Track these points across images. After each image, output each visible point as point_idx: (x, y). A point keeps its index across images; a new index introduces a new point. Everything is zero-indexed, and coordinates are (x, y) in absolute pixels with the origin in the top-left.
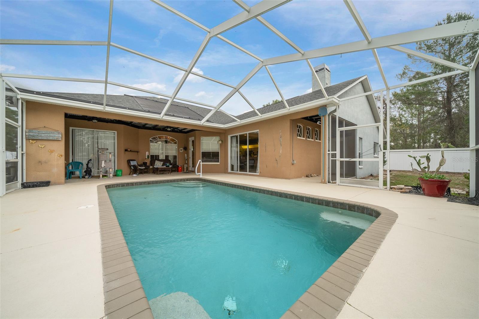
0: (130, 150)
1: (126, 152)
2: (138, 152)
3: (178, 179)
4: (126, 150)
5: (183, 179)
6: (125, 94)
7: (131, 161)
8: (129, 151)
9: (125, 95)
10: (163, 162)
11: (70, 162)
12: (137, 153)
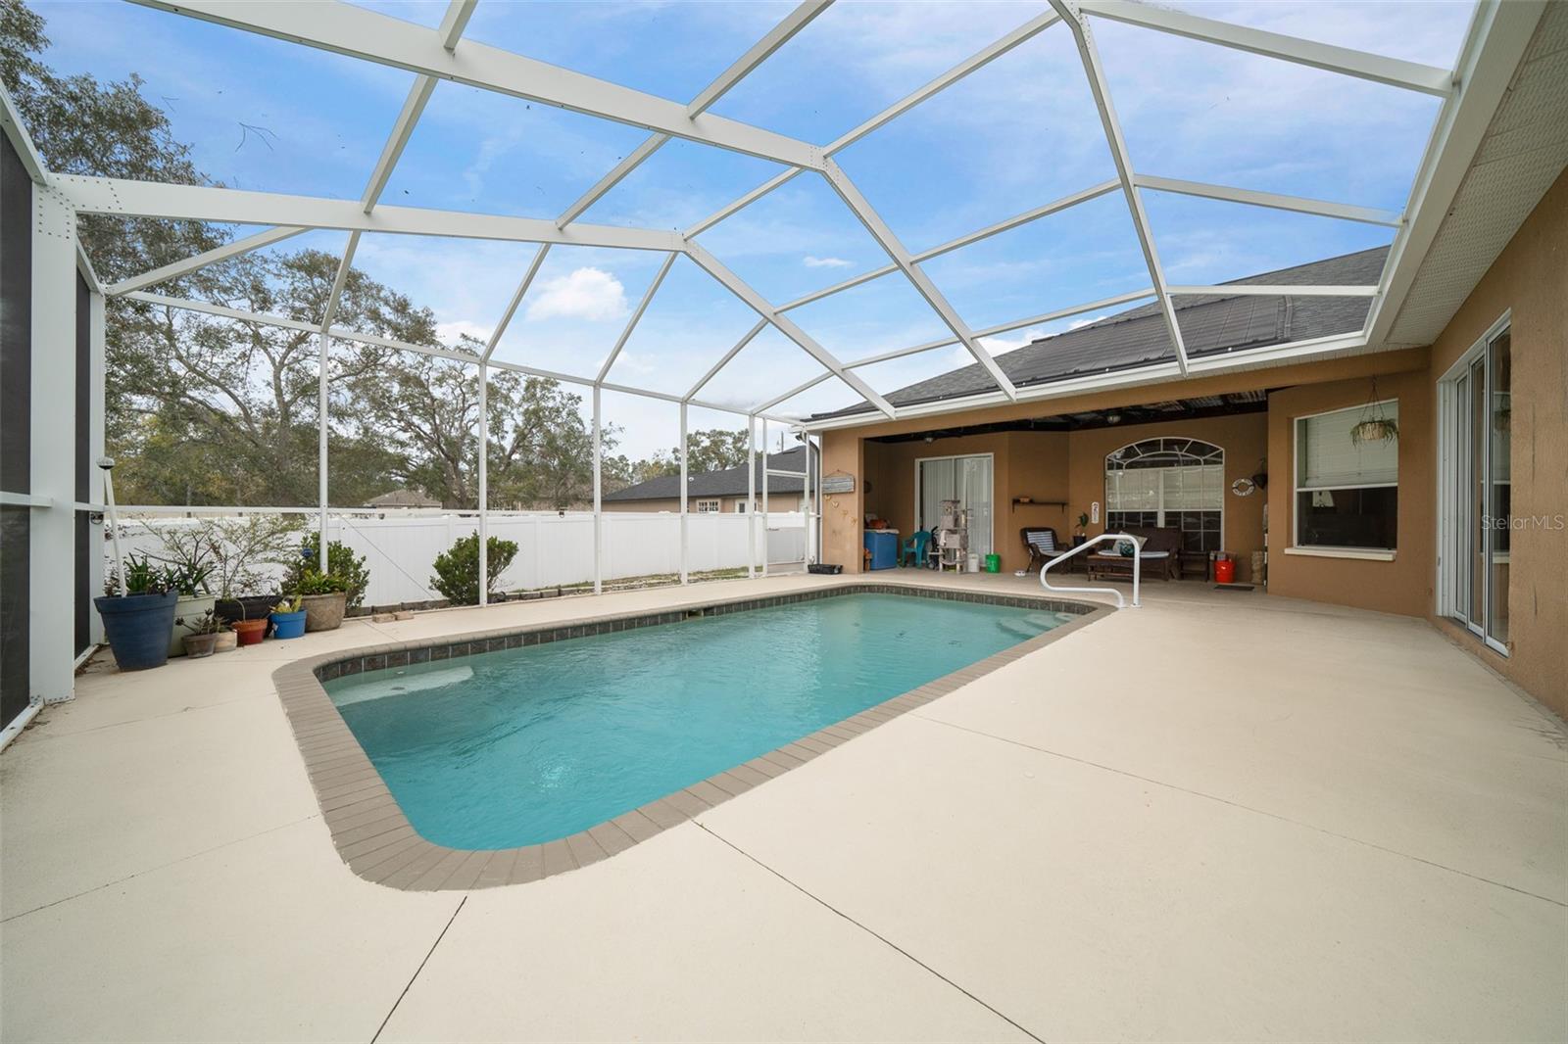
0: (1027, 500)
1: (1016, 507)
2: (1063, 504)
3: (1033, 600)
4: (1016, 502)
5: (1053, 603)
6: (1034, 339)
7: (1029, 533)
8: (1024, 503)
9: (1033, 342)
10: (1146, 539)
11: (916, 531)
12: (1060, 508)
